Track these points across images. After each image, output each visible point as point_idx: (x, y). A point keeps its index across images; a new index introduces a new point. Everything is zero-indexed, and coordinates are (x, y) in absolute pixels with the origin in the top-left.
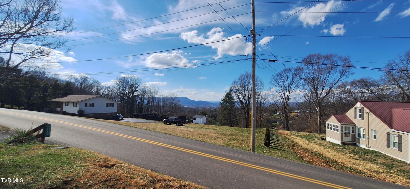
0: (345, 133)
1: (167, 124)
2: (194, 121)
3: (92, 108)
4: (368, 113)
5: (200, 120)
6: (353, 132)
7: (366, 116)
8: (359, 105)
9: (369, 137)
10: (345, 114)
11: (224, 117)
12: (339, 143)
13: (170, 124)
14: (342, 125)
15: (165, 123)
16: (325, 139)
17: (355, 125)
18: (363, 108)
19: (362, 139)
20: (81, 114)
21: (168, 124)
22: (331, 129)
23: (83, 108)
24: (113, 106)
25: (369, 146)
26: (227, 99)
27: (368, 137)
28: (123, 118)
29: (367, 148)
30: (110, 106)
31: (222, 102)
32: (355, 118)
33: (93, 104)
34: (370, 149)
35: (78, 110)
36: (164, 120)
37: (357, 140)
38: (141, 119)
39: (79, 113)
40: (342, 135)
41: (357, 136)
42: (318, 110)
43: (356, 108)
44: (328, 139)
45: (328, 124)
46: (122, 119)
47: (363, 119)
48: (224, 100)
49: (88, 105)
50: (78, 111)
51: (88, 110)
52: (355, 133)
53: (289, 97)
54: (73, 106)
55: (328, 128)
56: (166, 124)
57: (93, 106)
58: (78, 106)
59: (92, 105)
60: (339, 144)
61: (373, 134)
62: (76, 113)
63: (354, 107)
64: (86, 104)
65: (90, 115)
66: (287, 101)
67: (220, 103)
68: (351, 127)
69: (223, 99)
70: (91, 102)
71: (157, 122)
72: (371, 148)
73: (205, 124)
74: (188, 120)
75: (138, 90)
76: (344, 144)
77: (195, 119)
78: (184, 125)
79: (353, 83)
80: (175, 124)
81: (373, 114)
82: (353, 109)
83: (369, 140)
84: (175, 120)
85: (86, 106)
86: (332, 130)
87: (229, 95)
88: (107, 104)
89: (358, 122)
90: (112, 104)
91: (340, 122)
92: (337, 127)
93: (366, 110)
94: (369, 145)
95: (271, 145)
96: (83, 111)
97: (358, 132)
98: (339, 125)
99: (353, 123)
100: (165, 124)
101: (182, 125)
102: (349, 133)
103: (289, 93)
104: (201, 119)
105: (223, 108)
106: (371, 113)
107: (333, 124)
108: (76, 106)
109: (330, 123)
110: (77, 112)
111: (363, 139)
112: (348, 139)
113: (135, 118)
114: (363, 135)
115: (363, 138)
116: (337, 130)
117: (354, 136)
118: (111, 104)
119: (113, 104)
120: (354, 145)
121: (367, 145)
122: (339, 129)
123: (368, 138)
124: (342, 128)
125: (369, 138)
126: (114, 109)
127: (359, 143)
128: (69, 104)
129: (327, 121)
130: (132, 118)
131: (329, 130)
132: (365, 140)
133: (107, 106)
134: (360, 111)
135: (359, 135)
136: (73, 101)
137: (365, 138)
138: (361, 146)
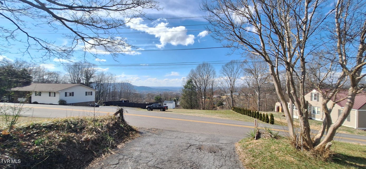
3: (71, 97)
5: (171, 105)
8: (314, 91)
15: (149, 109)
17: (311, 105)
18: (318, 94)
19: (316, 115)
23: (64, 98)
24: (92, 95)
26: (189, 85)
27: (323, 113)
30: (89, 95)
31: (184, 88)
32: (311, 100)
33: (73, 93)
36: (147, 106)
37: (312, 116)
41: (312, 113)
43: (312, 94)
47: (318, 101)
48: (186, 87)
49: (68, 94)
52: (311, 111)
53: (234, 83)
54: (50, 96)
57: (73, 96)
58: (57, 95)
59: (72, 94)
62: (57, 103)
64: (66, 93)
66: (232, 87)
67: (183, 90)
70: (71, 91)
73: (174, 108)
77: (165, 104)
82: (309, 94)
84: (160, 107)
85: (66, 96)
87: (190, 82)
88: (86, 92)
89: (314, 103)
90: (90, 92)
93: (321, 95)
94: (323, 118)
96: (65, 101)
97: (313, 110)
99: (309, 104)
103: (235, 81)
105: (184, 94)
108: (55, 96)
110: (58, 101)
114: (318, 112)
115: (318, 114)
117: (310, 113)
119: (92, 92)
120: (311, 119)
121: (321, 118)
126: (92, 98)
127: (314, 117)
132: (320, 115)
133: (86, 95)
134: (315, 95)
135: (314, 112)
136: (48, 90)
137: (320, 114)
138: (316, 119)
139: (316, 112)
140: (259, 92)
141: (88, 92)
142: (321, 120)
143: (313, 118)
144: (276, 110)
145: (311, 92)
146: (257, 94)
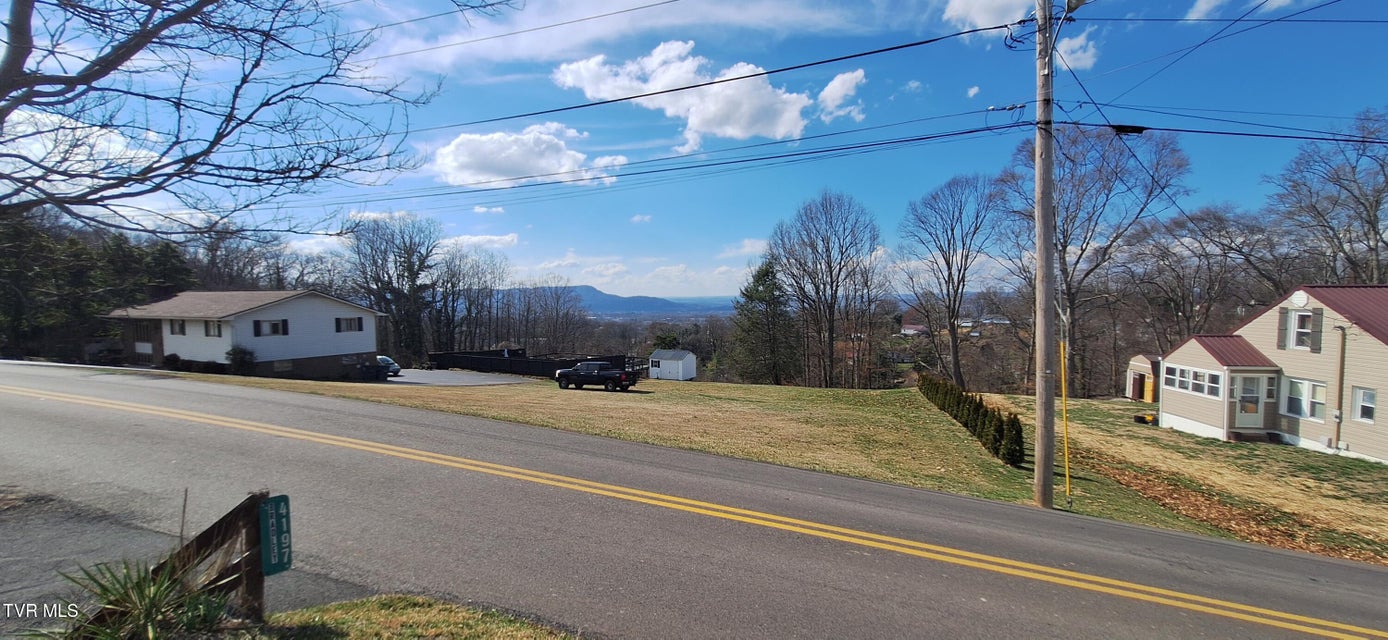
0: (1243, 400)
1: (570, 386)
2: (653, 371)
3: (279, 338)
4: (1342, 329)
5: (675, 366)
6: (1270, 394)
7: (1330, 339)
8: (1299, 299)
9: (1341, 413)
10: (1235, 334)
11: (751, 351)
12: (1220, 434)
13: (579, 387)
14: (1232, 371)
15: (565, 382)
16: (1155, 422)
17: (1279, 372)
18: (1318, 313)
19: (1306, 420)
20: (242, 364)
21: (573, 386)
22: (1183, 385)
23: (249, 341)
24: (360, 329)
25: (1342, 444)
26: (761, 288)
27: (1337, 413)
28: (398, 371)
29: (1330, 451)
30: (350, 329)
31: (742, 300)
32: (1282, 344)
33: (285, 322)
34: (1343, 453)
35: (230, 348)
36: (558, 371)
37: (1284, 423)
38: (465, 372)
39: (232, 360)
40: (1232, 406)
41: (1283, 409)
42: (1067, 319)
43: (1284, 313)
44: (1167, 420)
45: (1168, 368)
46: (396, 374)
47: (1316, 348)
48: (749, 295)
49: (266, 328)
50: (227, 353)
51: (269, 348)
52: (1278, 398)
53: (964, 274)
54: (207, 335)
55: (1169, 382)
56: (567, 388)
57: (285, 332)
58: (227, 332)
59: (281, 328)
60: (1219, 441)
61: (1360, 403)
62: (222, 360)
63: (1277, 308)
64: (257, 325)
65: (277, 367)
66: (956, 292)
67: (738, 306)
68: (1264, 378)
69: (746, 290)
70: (277, 316)
71: (526, 379)
72: (1347, 449)
73: (691, 380)
74: (633, 367)
75: (430, 267)
76: (1238, 437)
77: (657, 364)
78: (630, 388)
79: (1176, 227)
80: (603, 387)
81: (1364, 333)
82: (1271, 316)
83: (1339, 424)
84: (602, 373)
85: (258, 332)
86: (1190, 392)
87: (765, 275)
88: (338, 321)
89: (1293, 360)
90: (354, 319)
91: (1224, 361)
92: (1214, 379)
93: (1331, 318)
94: (1338, 439)
95: (1026, 458)
96: (251, 354)
97: (1288, 395)
98: (1223, 373)
99: (1271, 364)
100: (561, 387)
101: (624, 390)
102: (1256, 401)
103: (966, 265)
104: (680, 362)
105: (746, 323)
106: (1354, 330)
107: (1191, 369)
108: (220, 335)
109: (1178, 367)
110: (227, 358)
111: (1312, 419)
112: (1253, 421)
113: (439, 367)
114: (1313, 405)
115: (1313, 414)
116: (1214, 391)
117: (1272, 411)
118: (351, 320)
119: (360, 319)
120: (1275, 439)
121: (1330, 440)
122: (1223, 386)
123: (1336, 417)
124: (1232, 381)
125: (1340, 418)
126: (364, 341)
127: (1294, 430)
128: (188, 329)
129: (1163, 359)
130: (430, 368)
131: (1176, 389)
132: (1323, 422)
133: (338, 330)
134: (1303, 320)
135: (1294, 405)
136: (202, 314)
137: (1322, 418)
138: (1304, 443)
139: (1306, 406)
140: (1072, 313)
141: (347, 320)
142: (1329, 446)
143: (1287, 437)
144: (1129, 392)
145: (1283, 304)
146: (1064, 318)
